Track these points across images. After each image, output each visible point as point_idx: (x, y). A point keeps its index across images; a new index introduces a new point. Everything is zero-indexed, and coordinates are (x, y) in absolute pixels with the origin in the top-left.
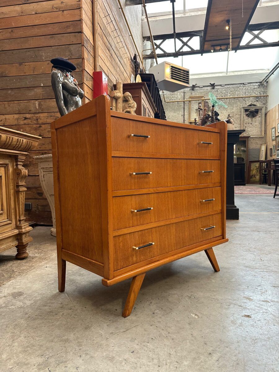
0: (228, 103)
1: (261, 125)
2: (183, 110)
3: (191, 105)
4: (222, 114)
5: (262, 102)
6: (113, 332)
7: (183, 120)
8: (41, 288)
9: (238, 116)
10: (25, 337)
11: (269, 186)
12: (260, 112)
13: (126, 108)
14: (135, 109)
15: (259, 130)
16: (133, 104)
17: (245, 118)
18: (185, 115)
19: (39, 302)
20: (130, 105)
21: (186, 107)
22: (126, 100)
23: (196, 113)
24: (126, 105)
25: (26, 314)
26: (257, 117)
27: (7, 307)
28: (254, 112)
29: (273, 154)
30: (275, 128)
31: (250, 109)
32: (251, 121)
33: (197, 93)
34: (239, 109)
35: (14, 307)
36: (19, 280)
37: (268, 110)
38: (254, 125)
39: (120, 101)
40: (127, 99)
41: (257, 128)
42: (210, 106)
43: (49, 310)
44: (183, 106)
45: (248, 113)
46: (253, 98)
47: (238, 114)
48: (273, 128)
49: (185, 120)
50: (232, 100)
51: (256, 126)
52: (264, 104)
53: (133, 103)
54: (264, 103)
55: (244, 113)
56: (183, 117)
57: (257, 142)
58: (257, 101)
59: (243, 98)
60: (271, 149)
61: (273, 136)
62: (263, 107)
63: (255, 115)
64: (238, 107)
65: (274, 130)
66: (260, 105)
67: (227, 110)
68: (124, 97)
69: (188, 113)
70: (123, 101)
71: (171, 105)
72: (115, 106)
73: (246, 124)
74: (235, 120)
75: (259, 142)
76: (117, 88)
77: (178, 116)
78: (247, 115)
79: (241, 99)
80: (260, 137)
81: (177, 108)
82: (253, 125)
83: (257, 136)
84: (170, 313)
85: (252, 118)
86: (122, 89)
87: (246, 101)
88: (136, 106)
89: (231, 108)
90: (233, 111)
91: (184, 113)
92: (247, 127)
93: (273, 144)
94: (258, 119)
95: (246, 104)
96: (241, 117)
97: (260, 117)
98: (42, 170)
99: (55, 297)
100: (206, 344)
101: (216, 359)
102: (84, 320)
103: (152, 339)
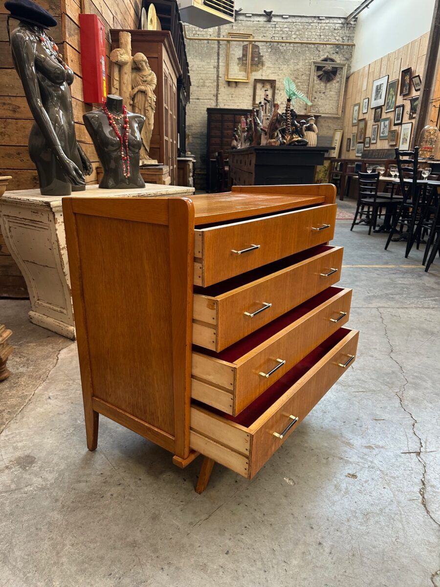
0: (291, 51)
1: (339, 96)
2: (217, 58)
3: (231, 49)
4: (281, 71)
5: (343, 55)
6: (193, 521)
7: (216, 76)
8: (58, 445)
9: (305, 78)
10: (73, 545)
11: (340, 200)
12: (340, 74)
13: (139, 85)
14: (154, 86)
15: (335, 104)
16: (150, 77)
17: (315, 82)
18: (220, 67)
19: (66, 474)
20: (145, 79)
21: (221, 52)
22: (137, 68)
23: (238, 64)
24: (138, 78)
25: (57, 500)
26: (335, 81)
27: (20, 489)
28: (330, 74)
29: (351, 148)
30: (359, 104)
31: (324, 67)
32: (324, 87)
33: (241, 26)
34: (308, 64)
35: (31, 489)
36: (16, 429)
37: (352, 71)
38: (328, 96)
39: (127, 69)
40: (140, 66)
41: (332, 101)
42: (261, 55)
43: (89, 490)
44: (217, 49)
45: (320, 73)
46: (332, 46)
47: (305, 73)
48: (355, 105)
49: (220, 76)
50: (298, 47)
51: (331, 97)
52: (347, 59)
53: (150, 75)
54: (347, 57)
55: (315, 73)
56: (215, 70)
57: (330, 125)
58: (336, 53)
59: (316, 45)
60: (349, 139)
61: (355, 119)
62: (344, 65)
63: (331, 78)
64: (307, 61)
65: (357, 108)
66: (340, 60)
67: (288, 65)
68: (134, 62)
69: (225, 64)
70: (132, 69)
71: (196, 45)
72: (118, 79)
73: (316, 92)
74: (299, 84)
75: (333, 126)
76: (122, 43)
77: (208, 67)
78: (319, 77)
79: (313, 46)
80: (334, 118)
81: (206, 51)
82: (326, 96)
83: (330, 116)
84: (257, 479)
85: (326, 83)
86: (129, 47)
87: (319, 51)
88: (155, 81)
89: (296, 61)
90: (298, 67)
91: (218, 62)
92: (317, 99)
93: (353, 132)
94: (335, 85)
95: (319, 56)
96: (309, 80)
97: (338, 82)
98: (4, 219)
99: (87, 462)
100: (312, 528)
101: (327, 550)
102: (146, 504)
103: (246, 527)
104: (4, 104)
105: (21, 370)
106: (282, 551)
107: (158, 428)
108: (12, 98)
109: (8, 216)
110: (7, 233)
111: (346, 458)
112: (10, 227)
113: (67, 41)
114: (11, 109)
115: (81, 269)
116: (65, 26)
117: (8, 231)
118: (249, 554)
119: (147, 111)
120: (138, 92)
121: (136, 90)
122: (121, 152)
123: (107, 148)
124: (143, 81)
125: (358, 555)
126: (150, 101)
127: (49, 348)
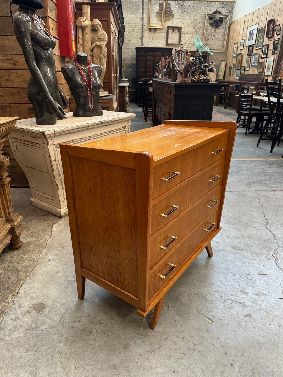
0: (192, 7)
1: (224, 38)
2: (142, 12)
3: (151, 6)
4: (185, 21)
5: (227, 9)
6: (150, 349)
7: (141, 25)
8: (59, 295)
9: (201, 25)
10: (76, 367)
11: (225, 108)
12: (225, 22)
13: (96, 41)
14: (106, 42)
15: (221, 43)
16: (103, 36)
17: (208, 28)
18: (144, 18)
19: (66, 316)
20: (100, 37)
21: (145, 8)
22: (94, 29)
23: (156, 16)
24: (95, 37)
25: (62, 335)
26: (221, 27)
27: (38, 327)
28: (219, 22)
29: (232, 74)
30: (237, 43)
31: (215, 17)
32: (214, 32)
34: (203, 15)
35: (45, 327)
36: (31, 284)
37: (234, 19)
38: (217, 37)
39: (88, 31)
40: (96, 29)
41: (219, 41)
42: (172, 9)
43: (82, 328)
44: (142, 6)
45: (212, 21)
46: (219, 3)
47: (201, 22)
48: (235, 44)
49: (144, 24)
50: (196, 3)
51: (218, 38)
52: (230, 12)
53: (103, 34)
54: (230, 10)
55: (208, 22)
56: (141, 20)
57: (218, 57)
58: (222, 7)
59: (209, 2)
60: (231, 67)
61: (235, 53)
62: (228, 16)
63: (219, 25)
64: (202, 14)
65: (236, 46)
66: (225, 12)
67: (190, 16)
68: (92, 25)
69: (147, 17)
70: (91, 30)
71: (128, 3)
72: (82, 38)
73: (208, 35)
74: (197, 29)
75: (220, 58)
76: (84, 13)
77: (135, 18)
78: (210, 24)
79: (207, 3)
80: (221, 53)
81: (135, 7)
82: (215, 37)
83: (218, 51)
84: (188, 319)
85: (215, 29)
86: (89, 15)
87: (211, 6)
88: (106, 38)
89: (195, 14)
90: (197, 18)
91: (143, 15)
92: (209, 40)
93: (233, 62)
94: (221, 30)
95: (211, 10)
96: (204, 26)
97: (223, 28)
98: (13, 140)
99: (79, 307)
100: (226, 354)
101: (237, 369)
102: (119, 338)
103: (184, 354)
104: (8, 60)
105: (29, 240)
106: (208, 370)
107: (126, 291)
108: (13, 55)
109: (15, 138)
110: (14, 149)
111: (243, 303)
112: (17, 145)
113: (49, 16)
114: (12, 63)
115: (73, 190)
116: (47, 6)
117: (15, 148)
118: (188, 373)
119: (101, 59)
120: (95, 46)
121: (94, 45)
122: (87, 92)
123: (78, 90)
124: (99, 39)
125: (257, 373)
126: (103, 53)
127: (45, 224)
